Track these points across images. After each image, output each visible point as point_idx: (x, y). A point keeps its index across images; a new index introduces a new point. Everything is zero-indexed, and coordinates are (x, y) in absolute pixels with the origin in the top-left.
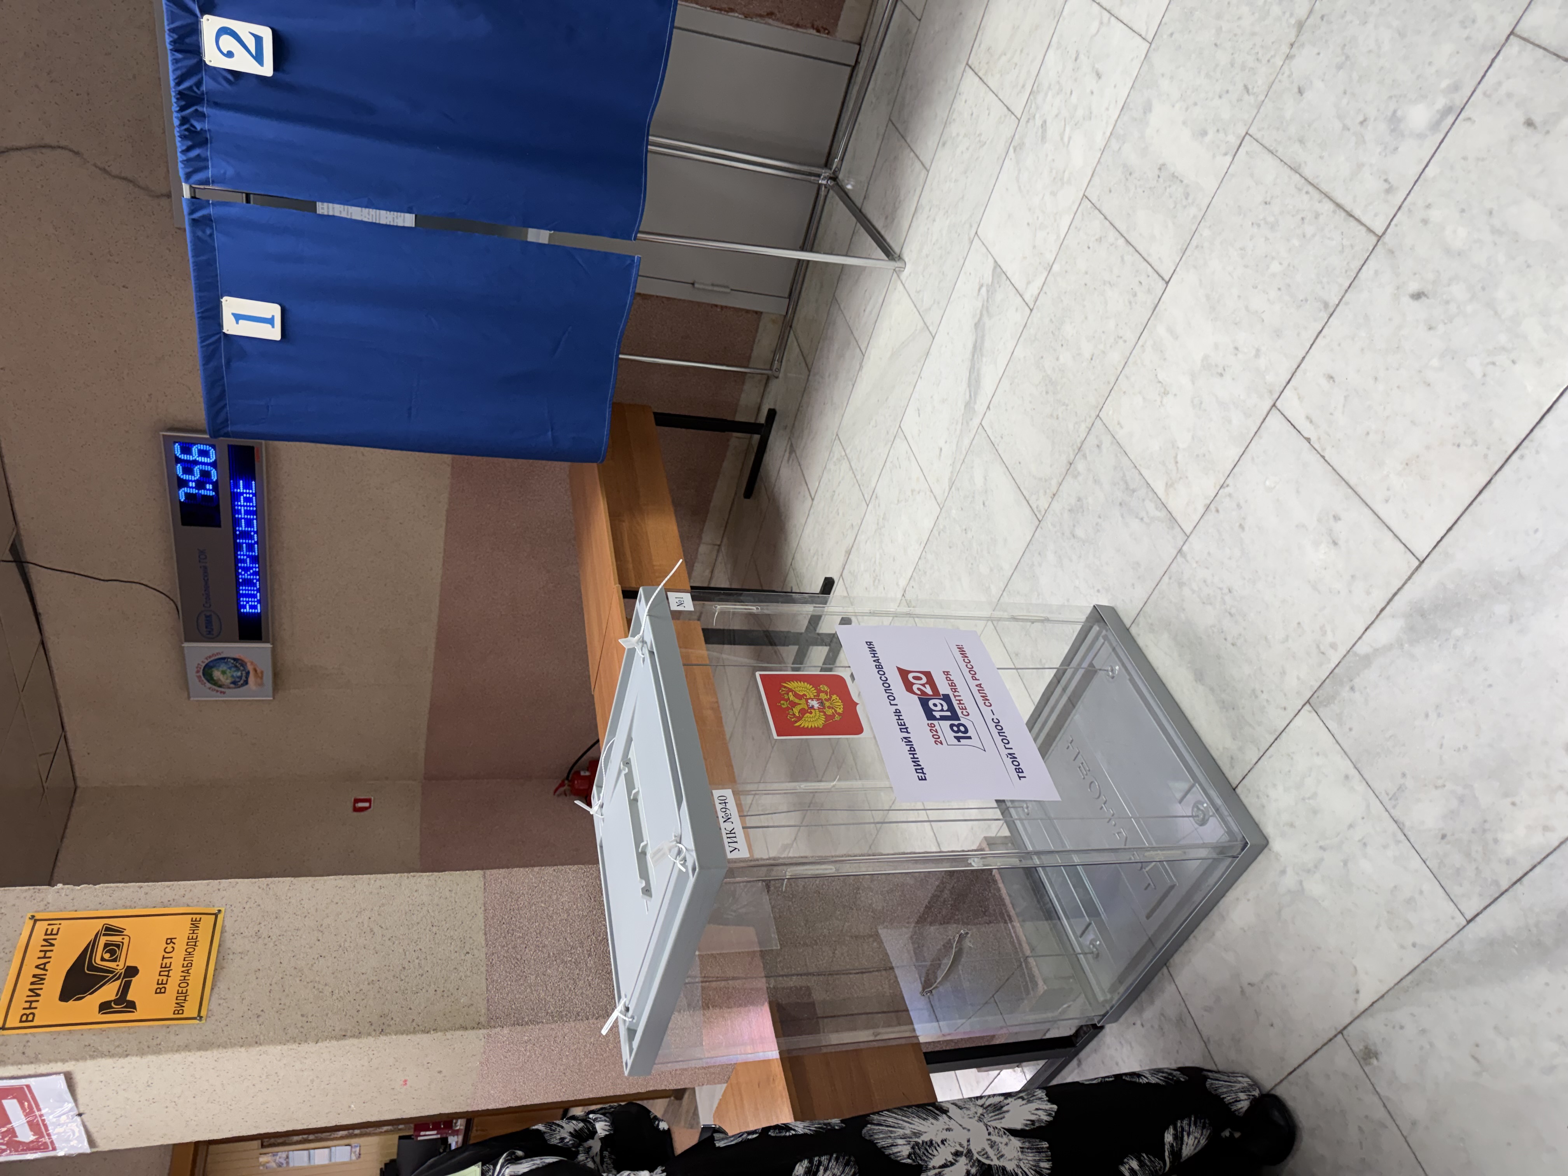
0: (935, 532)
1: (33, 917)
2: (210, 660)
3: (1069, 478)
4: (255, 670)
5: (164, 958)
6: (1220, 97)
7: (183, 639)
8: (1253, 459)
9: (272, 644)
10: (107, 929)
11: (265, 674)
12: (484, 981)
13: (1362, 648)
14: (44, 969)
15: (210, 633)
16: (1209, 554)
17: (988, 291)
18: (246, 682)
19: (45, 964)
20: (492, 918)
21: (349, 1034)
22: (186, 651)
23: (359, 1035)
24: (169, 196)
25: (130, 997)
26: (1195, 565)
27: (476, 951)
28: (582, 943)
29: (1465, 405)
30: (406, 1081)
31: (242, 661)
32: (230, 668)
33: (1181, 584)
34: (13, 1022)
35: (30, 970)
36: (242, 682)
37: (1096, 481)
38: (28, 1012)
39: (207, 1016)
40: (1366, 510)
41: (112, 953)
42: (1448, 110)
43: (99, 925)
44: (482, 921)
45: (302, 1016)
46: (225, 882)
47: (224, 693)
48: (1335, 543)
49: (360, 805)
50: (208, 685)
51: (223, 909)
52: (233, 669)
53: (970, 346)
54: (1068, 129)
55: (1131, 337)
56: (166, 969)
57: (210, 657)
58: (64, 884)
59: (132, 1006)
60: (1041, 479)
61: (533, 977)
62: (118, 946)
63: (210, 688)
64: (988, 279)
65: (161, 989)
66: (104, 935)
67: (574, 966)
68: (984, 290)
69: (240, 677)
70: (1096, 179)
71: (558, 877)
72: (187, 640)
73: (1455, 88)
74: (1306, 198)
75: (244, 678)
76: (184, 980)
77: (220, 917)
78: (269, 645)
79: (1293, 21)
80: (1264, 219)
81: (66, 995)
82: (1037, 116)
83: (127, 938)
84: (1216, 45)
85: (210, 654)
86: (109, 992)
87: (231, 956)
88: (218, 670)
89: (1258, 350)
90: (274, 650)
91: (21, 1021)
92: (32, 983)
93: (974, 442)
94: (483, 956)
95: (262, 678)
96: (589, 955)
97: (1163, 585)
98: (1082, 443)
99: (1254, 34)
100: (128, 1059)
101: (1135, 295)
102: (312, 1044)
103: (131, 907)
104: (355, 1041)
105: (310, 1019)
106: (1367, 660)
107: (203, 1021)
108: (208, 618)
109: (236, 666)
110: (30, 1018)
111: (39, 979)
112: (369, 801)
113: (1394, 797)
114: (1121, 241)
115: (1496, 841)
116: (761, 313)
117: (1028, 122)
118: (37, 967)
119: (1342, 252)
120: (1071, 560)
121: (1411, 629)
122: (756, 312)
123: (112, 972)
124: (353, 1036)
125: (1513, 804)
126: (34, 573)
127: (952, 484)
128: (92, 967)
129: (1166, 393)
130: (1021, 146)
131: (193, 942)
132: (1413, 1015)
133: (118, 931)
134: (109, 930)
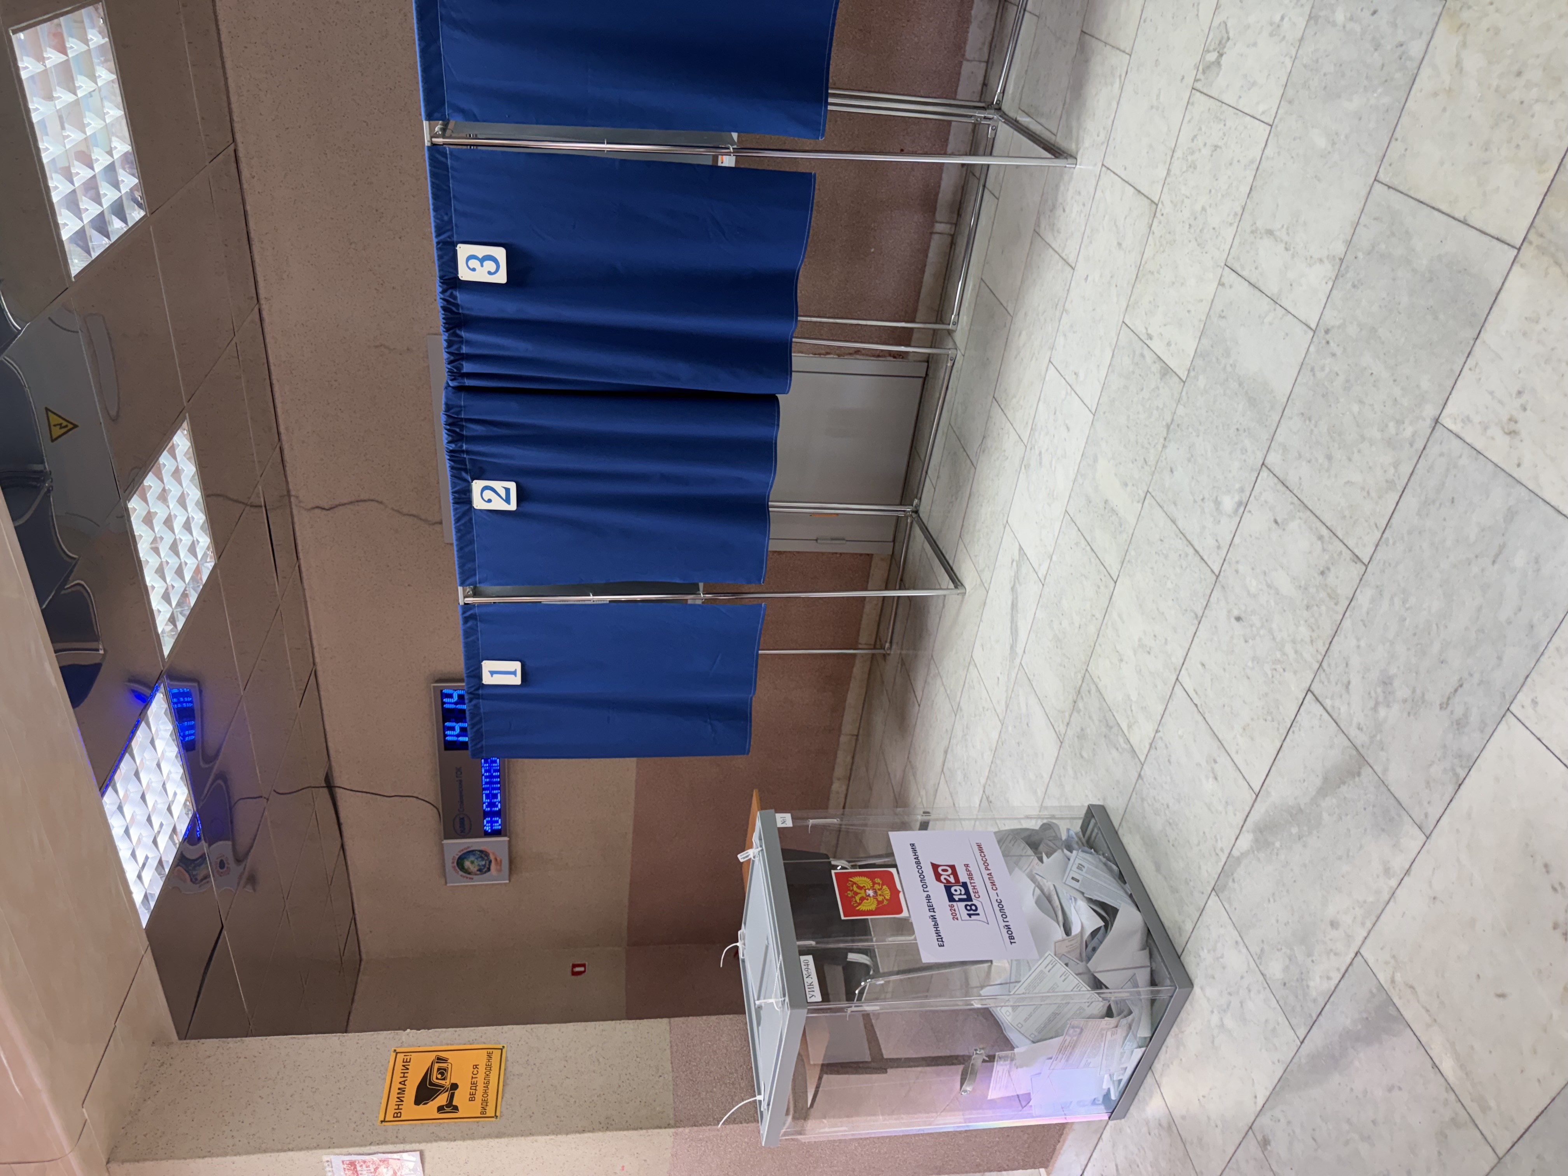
0: (1000, 743)
1: (395, 1050)
2: (462, 853)
3: (1075, 714)
4: (496, 859)
5: (472, 1078)
6: (1133, 462)
7: (443, 838)
8: (1170, 715)
9: (509, 837)
10: (438, 1059)
11: (503, 862)
12: (672, 1095)
13: (1235, 853)
14: (404, 1085)
15: (462, 832)
16: (1155, 778)
17: (1017, 566)
18: (489, 869)
19: (404, 1081)
20: (676, 1052)
21: (586, 1129)
22: (445, 848)
23: (593, 1130)
24: (441, 523)
25: (454, 1103)
26: (1148, 786)
27: (666, 1076)
28: (736, 1070)
29: (1266, 694)
30: (623, 1167)
31: (486, 852)
32: (477, 859)
33: (1143, 800)
34: (390, 1117)
35: (396, 1086)
36: (486, 869)
37: (1090, 717)
38: (397, 1111)
39: (501, 1116)
40: (1228, 758)
41: (442, 1074)
42: (1240, 504)
43: (433, 1056)
44: (669, 1054)
45: (558, 1117)
46: (506, 1028)
47: (472, 879)
48: (1216, 779)
49: (577, 969)
50: (461, 873)
51: (505, 1046)
52: (480, 859)
53: (1010, 603)
54: (1054, 462)
55: (1100, 616)
56: (474, 1085)
57: (462, 850)
58: (411, 1029)
59: (456, 1108)
60: (1059, 711)
61: (704, 1093)
62: (445, 1070)
63: (461, 876)
64: (1017, 558)
65: (472, 1099)
66: (437, 1062)
67: (731, 1086)
68: (1015, 563)
69: (484, 866)
70: (1071, 500)
71: (719, 1023)
72: (446, 838)
73: (1242, 490)
74: (1180, 541)
75: (487, 866)
76: (485, 1092)
77: (504, 1050)
78: (506, 839)
79: (1164, 424)
80: (1161, 551)
81: (418, 1102)
82: (1036, 447)
83: (450, 1065)
84: (1128, 427)
85: (463, 848)
86: (442, 1099)
87: (512, 1077)
88: (468, 860)
89: (1166, 640)
90: (509, 842)
91: (394, 1117)
92: (398, 1094)
93: (1018, 676)
94: (671, 1079)
95: (501, 865)
96: (742, 1079)
97: (1133, 799)
98: (1080, 688)
99: (1146, 426)
100: (456, 1143)
101: (1099, 587)
102: (564, 1136)
103: (451, 1045)
104: (590, 1135)
105: (562, 1119)
106: (1238, 860)
107: (498, 1119)
108: (462, 820)
109: (481, 857)
110: (399, 1115)
111: (402, 1091)
112: (584, 965)
113: (1260, 958)
114: (1088, 548)
115: (1308, 986)
116: (872, 555)
117: (1031, 449)
118: (400, 1083)
119: (1201, 582)
120: (1082, 775)
121: (1256, 840)
122: (868, 555)
123: (443, 1087)
124: (589, 1131)
125: (1313, 961)
126: (339, 793)
127: (1007, 707)
128: (431, 1084)
129: (1121, 660)
130: (1027, 467)
131: (489, 1067)
132: (1283, 1111)
133: (445, 1060)
134: (440, 1059)
